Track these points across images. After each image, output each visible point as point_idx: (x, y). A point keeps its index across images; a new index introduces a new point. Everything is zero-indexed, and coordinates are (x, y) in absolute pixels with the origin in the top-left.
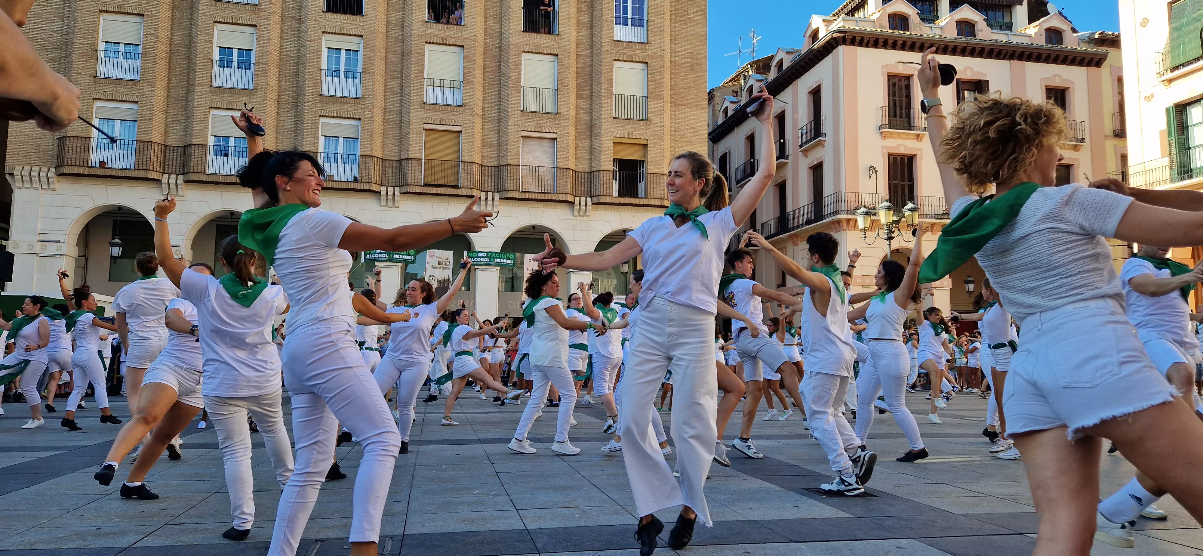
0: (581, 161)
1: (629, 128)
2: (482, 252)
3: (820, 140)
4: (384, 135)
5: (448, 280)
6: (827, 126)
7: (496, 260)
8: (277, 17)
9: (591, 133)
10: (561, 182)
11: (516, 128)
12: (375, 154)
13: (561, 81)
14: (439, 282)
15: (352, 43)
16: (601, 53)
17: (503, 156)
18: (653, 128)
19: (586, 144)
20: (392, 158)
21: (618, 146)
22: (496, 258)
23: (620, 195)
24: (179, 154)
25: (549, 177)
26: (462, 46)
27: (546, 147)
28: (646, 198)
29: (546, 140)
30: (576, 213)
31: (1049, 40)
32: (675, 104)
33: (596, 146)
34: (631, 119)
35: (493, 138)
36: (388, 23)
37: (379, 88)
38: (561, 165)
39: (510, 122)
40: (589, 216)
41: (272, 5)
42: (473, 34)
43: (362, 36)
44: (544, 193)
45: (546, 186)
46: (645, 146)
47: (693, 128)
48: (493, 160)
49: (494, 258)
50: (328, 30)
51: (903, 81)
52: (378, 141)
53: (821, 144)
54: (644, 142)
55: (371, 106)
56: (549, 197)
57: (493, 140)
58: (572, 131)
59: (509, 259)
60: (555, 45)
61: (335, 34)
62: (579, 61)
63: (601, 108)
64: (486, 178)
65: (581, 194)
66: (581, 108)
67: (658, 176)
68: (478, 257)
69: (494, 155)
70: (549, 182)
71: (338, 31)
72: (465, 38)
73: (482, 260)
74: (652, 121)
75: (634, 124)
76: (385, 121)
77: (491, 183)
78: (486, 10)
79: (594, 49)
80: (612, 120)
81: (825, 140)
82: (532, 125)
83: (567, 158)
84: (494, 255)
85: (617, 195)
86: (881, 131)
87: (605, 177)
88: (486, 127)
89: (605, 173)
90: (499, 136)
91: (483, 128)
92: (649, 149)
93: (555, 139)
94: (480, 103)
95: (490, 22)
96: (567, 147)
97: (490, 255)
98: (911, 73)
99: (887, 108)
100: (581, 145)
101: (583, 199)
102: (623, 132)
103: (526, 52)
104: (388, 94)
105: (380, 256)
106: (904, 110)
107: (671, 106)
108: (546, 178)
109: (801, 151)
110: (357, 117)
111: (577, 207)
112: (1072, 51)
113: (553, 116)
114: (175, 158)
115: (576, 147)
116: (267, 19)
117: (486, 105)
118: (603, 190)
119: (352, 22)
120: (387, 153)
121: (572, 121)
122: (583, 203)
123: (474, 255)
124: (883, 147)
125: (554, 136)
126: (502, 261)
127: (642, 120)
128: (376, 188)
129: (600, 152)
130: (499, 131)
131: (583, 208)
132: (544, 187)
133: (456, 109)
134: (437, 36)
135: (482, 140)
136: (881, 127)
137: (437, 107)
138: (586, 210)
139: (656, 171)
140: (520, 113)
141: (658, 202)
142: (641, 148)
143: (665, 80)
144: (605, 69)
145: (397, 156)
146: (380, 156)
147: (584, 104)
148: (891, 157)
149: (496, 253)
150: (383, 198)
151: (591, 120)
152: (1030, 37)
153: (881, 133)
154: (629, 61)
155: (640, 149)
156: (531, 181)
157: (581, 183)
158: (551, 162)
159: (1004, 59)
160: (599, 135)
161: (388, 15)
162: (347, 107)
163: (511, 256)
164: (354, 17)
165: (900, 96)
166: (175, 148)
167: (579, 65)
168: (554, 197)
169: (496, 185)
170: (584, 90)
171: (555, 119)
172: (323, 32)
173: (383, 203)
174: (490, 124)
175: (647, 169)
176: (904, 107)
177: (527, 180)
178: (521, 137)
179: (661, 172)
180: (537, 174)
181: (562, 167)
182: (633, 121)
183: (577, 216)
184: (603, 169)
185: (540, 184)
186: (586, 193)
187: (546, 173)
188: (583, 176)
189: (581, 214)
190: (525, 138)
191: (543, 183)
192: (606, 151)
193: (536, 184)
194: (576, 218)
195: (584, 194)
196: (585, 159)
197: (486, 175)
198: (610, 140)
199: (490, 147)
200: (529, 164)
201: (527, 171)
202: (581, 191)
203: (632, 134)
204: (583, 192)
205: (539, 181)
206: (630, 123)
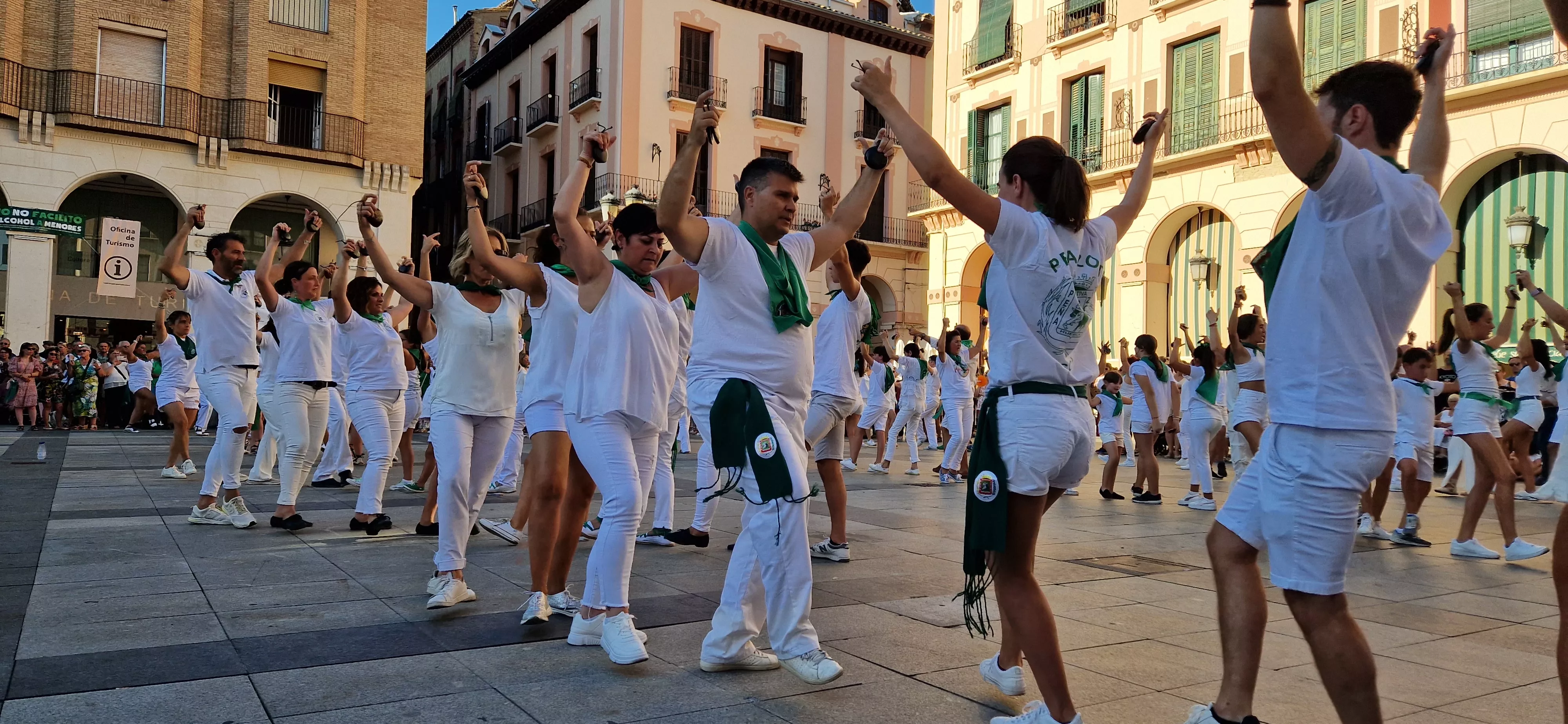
0: (212, 81)
1: (297, 41)
2: (21, 209)
3: (594, 101)
6: (603, 85)
7: (46, 224)
9: (231, 39)
10: (173, 109)
11: (90, 13)
17: (63, 56)
18: (336, 46)
19: (222, 55)
21: (277, 66)
22: (48, 220)
23: (282, 141)
25: (151, 99)
27: (147, 50)
28: (323, 150)
29: (147, 40)
30: (201, 161)
31: (873, 15)
32: (374, 16)
33: (238, 60)
34: (300, 28)
35: (46, 23)
38: (173, 83)
39: (78, 2)
40: (225, 169)
44: (141, 124)
45: (144, 113)
46: (324, 72)
47: (404, 56)
48: (45, 60)
49: (43, 220)
51: (701, 39)
53: (594, 106)
54: (322, 66)
56: (150, 131)
57: (45, 27)
58: (196, 32)
59: (73, 224)
64: (31, 89)
65: (210, 132)
67: (342, 118)
68: (11, 216)
69: (49, 51)
70: (151, 108)
73: (20, 221)
74: (335, 35)
75: (305, 36)
77: (40, 96)
80: (267, 25)
81: (600, 102)
82: (118, 11)
83: (184, 73)
84: (43, 215)
85: (276, 141)
86: (669, 99)
87: (252, 112)
88: (33, 4)
89: (252, 104)
90: (57, 23)
91: (26, 5)
92: (329, 77)
93: (163, 40)
96: (185, 55)
97: (37, 216)
98: (710, 29)
99: (678, 70)
100: (212, 56)
101: (213, 141)
102: (285, 46)
106: (700, 76)
107: (368, 18)
108: (145, 100)
109: (572, 113)
111: (202, 153)
112: (895, 33)
113: (160, 3)
115: (204, 58)
118: (249, 129)
121: (196, 16)
122: (214, 146)
123: (5, 212)
124: (671, 121)
125: (162, 35)
126: (59, 226)
127: (319, 32)
129: (245, 72)
130: (58, 14)
131: (213, 154)
132: (141, 114)
135: (24, 25)
136: (669, 94)
138: (218, 157)
139: (340, 111)
141: (341, 159)
142: (318, 73)
148: (682, 136)
149: (47, 212)
151: (232, 19)
152: (853, 6)
153: (670, 102)
155: (314, 76)
156: (115, 101)
157: (211, 115)
158: (157, 75)
159: (821, 29)
160: (243, 44)
163: (78, 220)
165: (697, 57)
168: (159, 132)
169: (50, 102)
171: (164, 8)
175: (325, 107)
176: (700, 71)
177: (109, 99)
178: (99, 28)
179: (347, 114)
180: (127, 92)
181: (175, 85)
182: (303, 32)
183: (203, 166)
184: (252, 99)
185: (133, 109)
186: (219, 131)
187: (145, 93)
188: (215, 105)
189: (210, 163)
190: (107, 32)
191: (139, 107)
192: (255, 71)
193: (127, 108)
194: (201, 169)
195: (216, 132)
196: (220, 79)
197: (31, 84)
198: (264, 55)
199: (40, 37)
200: (113, 74)
201: (110, 86)
202: (211, 127)
203: (301, 51)
204: (213, 130)
205: (133, 104)
206: (298, 34)
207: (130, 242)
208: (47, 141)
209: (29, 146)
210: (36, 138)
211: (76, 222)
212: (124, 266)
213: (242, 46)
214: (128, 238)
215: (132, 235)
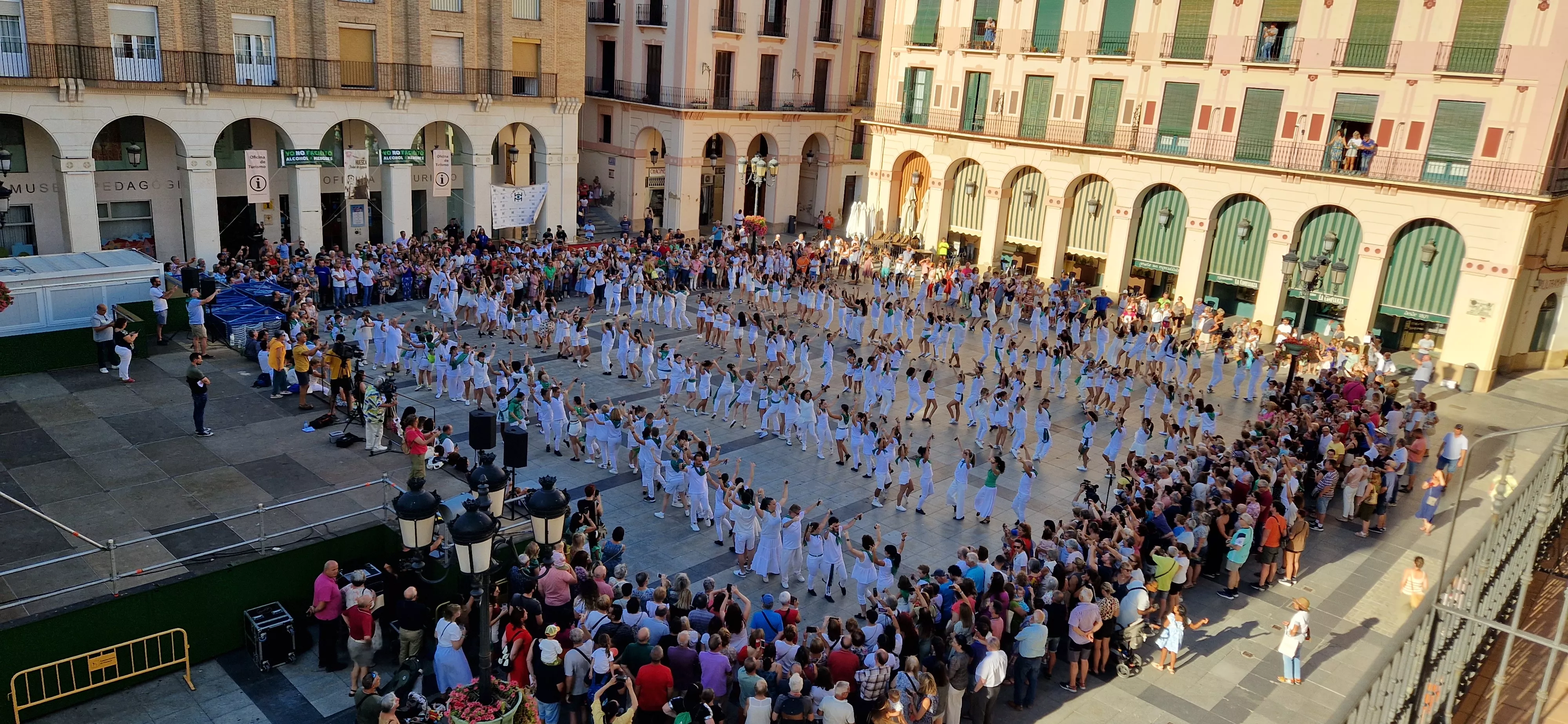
0: (483, 58)
1: (525, 28)
2: (395, 150)
4: (296, 31)
5: (366, 178)
7: (408, 157)
9: (491, 30)
11: (426, 27)
12: (289, 55)
14: (358, 181)
17: (413, 55)
18: (545, 28)
19: (485, 40)
20: (306, 57)
21: (516, 46)
22: (409, 155)
24: (72, 53)
25: (457, 78)
27: (453, 46)
28: (538, 96)
29: (454, 40)
30: (479, 110)
33: (495, 42)
35: (402, 35)
38: (466, 65)
39: (421, 21)
40: (489, 112)
44: (453, 93)
45: (453, 85)
46: (539, 46)
47: (574, 25)
48: (403, 59)
49: (405, 155)
52: (293, 39)
53: (661, 30)
54: (538, 42)
58: (475, 29)
59: (420, 156)
63: (501, 6)
65: (482, 91)
66: (481, 3)
67: (549, 75)
68: (391, 155)
69: (405, 52)
73: (396, 158)
74: (544, 20)
75: (529, 24)
77: (401, 81)
80: (511, 20)
81: (665, 28)
82: (440, 24)
83: (470, 57)
84: (406, 152)
86: (713, 32)
87: (506, 77)
89: (506, 73)
90: (407, 33)
91: (393, 24)
92: (542, 49)
93: (461, 38)
96: (471, 45)
97: (403, 153)
99: (719, 11)
100: (483, 42)
101: (484, 97)
102: (520, 32)
105: (301, 159)
107: (558, 4)
108: (454, 78)
109: (636, 26)
110: (271, 14)
111: (479, 105)
113: (459, 15)
114: (68, 58)
115: (479, 47)
118: (505, 89)
120: (301, 53)
121: (474, 18)
122: (485, 100)
123: (388, 153)
124: (713, 45)
125: (462, 35)
126: (414, 158)
127: (536, 20)
130: (407, 27)
131: (485, 105)
132: (451, 86)
136: (713, 28)
137: (351, 4)
140: (430, 12)
141: (549, 100)
145: (311, 54)
146: (295, 56)
148: (718, 55)
149: (407, 150)
150: (300, 99)
153: (713, 34)
155: (534, 49)
157: (482, 79)
158: (460, 62)
163: (422, 152)
166: (67, 47)
169: (407, 84)
171: (460, 17)
173: (299, 104)
174: (398, 20)
175: (540, 69)
176: (729, 7)
177: (437, 79)
178: (433, 36)
179: (550, 72)
180: (447, 75)
181: (470, 67)
182: (528, 21)
185: (448, 83)
187: (454, 74)
188: (484, 74)
190: (437, 38)
191: (450, 81)
192: (506, 51)
193: (445, 83)
194: (478, 114)
195: (485, 91)
196: (485, 56)
197: (397, 73)
198: (510, 40)
199: (399, 43)
200: (439, 65)
201: (438, 72)
202: (483, 88)
203: (528, 34)
206: (525, 23)
208: (406, 108)
209: (399, 111)
210: (401, 107)
212: (445, 177)
213: (498, 34)
214: (445, 161)
215: (448, 159)
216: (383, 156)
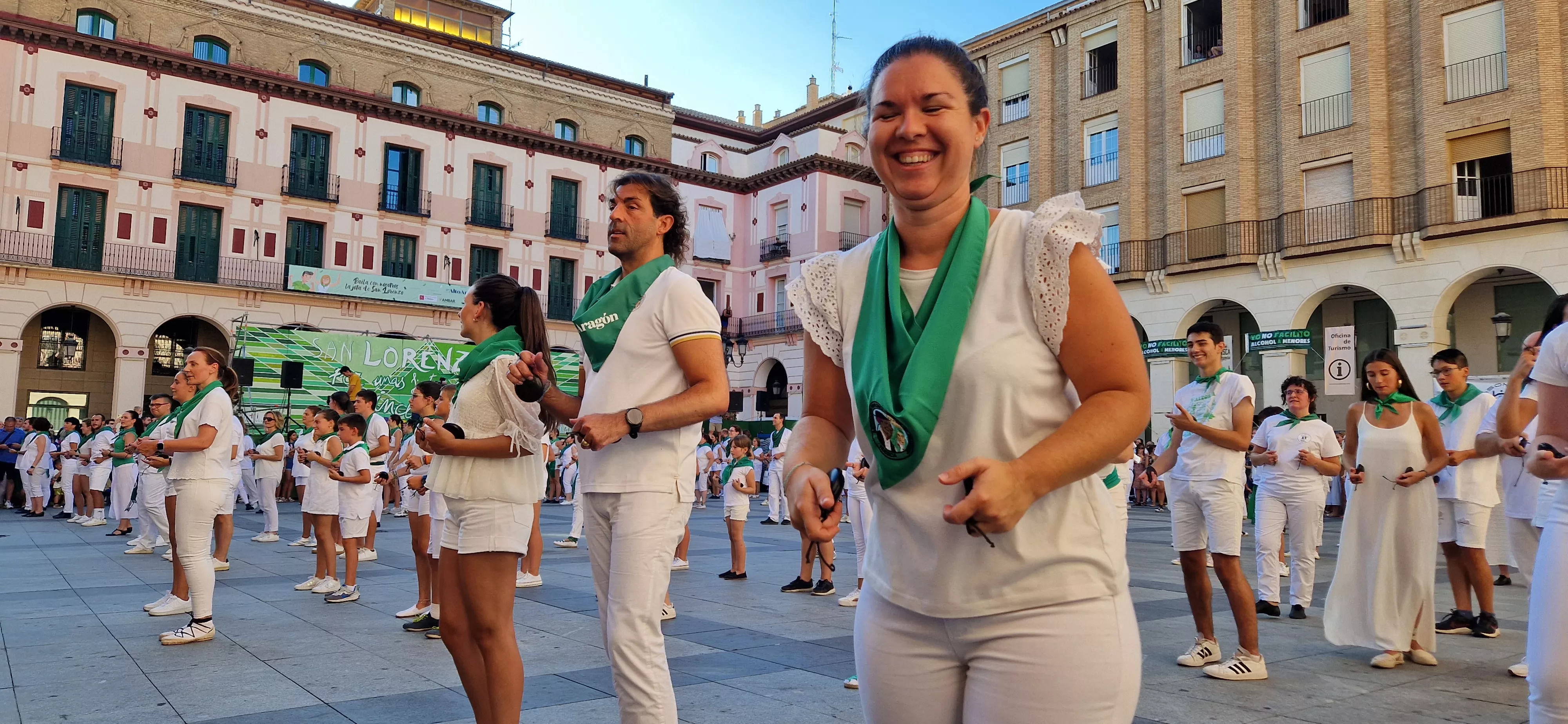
0: (1403, 180)
1: (1472, 111)
2: (1267, 333)
4: (1147, 213)
7: (1284, 341)
8: (1047, 121)
9: (1414, 135)
10: (1362, 219)
11: (1293, 163)
12: (1133, 237)
13: (1357, 80)
15: (1110, 122)
16: (1417, 15)
17: (1280, 204)
18: (1518, 98)
19: (1408, 154)
20: (1158, 237)
21: (1458, 144)
22: (1285, 338)
23: (1487, 216)
25: (1347, 217)
26: (1222, 81)
27: (1340, 176)
28: (1514, 213)
29: (1340, 166)
30: (1400, 258)
33: (1420, 153)
34: (1476, 96)
36: (1147, 83)
37: (1137, 162)
38: (1361, 196)
39: (1286, 156)
40: (1422, 259)
41: (1040, 112)
42: (1233, 61)
43: (1116, 111)
44: (1336, 241)
45: (1343, 230)
46: (1508, 129)
48: (1273, 211)
49: (1281, 338)
50: (1086, 118)
52: (1139, 222)
54: (1504, 125)
55: (1127, 186)
56: (1344, 245)
57: (1271, 184)
58: (1382, 142)
59: (1304, 338)
60: (1345, 30)
61: (1094, 118)
62: (1392, 35)
63: (1421, 95)
64: (1266, 237)
65: (1404, 228)
66: (1398, 103)
67: (1531, 173)
68: (1261, 340)
69: (1272, 203)
70: (1347, 224)
71: (1094, 115)
72: (1224, 70)
73: (1267, 343)
74: (1516, 87)
75: (1482, 102)
76: (1147, 197)
77: (1271, 241)
78: (1254, 23)
79: (1412, 10)
80: (1440, 108)
82: (1313, 152)
83: (1369, 184)
84: (1282, 335)
85: (1478, 217)
88: (1262, 171)
89: (1432, 191)
90: (1277, 178)
91: (1257, 175)
92: (1512, 134)
93: (1351, 161)
94: (1250, 144)
95: (1263, 34)
96: (1370, 168)
97: (1279, 335)
100: (1402, 157)
101: (1406, 236)
102: (1463, 120)
103: (1304, 56)
104: (1151, 164)
105: (1152, 351)
108: (1343, 219)
110: (1115, 202)
111: (1397, 250)
113: (1344, 131)
115: (1389, 163)
116: (1036, 127)
117: (1261, 142)
119: (1106, 100)
120: (1151, 232)
121: (1379, 128)
122: (1407, 242)
123: (1257, 337)
125: (1348, 158)
126: (1293, 341)
127: (1498, 92)
128: (1139, 275)
129: (1424, 162)
130: (1276, 172)
131: (1408, 249)
132: (1339, 231)
133: (1217, 160)
134: (1192, 80)
135: (1255, 189)
137: (1195, 165)
138: (1413, 250)
139: (1528, 166)
140: (1297, 141)
142: (1500, 136)
143: (1537, 13)
144: (1424, 35)
145: (1162, 233)
146: (1143, 238)
147: (1400, 96)
149: (1284, 331)
150: (1149, 284)
151: (1413, 116)
154: (1470, 7)
155: (1497, 138)
156: (1320, 227)
157: (1404, 212)
158: (1347, 195)
160: (1424, 135)
161: (1146, 75)
162: (1106, 193)
163: (1307, 333)
164: (1108, 93)
167: (1392, 42)
168: (1352, 244)
169: (1276, 242)
170: (1402, 76)
171: (1348, 134)
172: (1083, 121)
173: (1151, 291)
174: (1267, 166)
175: (1515, 167)
177: (1316, 227)
178: (1303, 171)
179: (1537, 167)
180: (1329, 217)
181: (1362, 198)
182: (1480, 99)
183: (1402, 262)
184: (1433, 185)
185: (1334, 230)
186: (1412, 225)
187: (1343, 212)
188: (1407, 202)
189: (1407, 258)
190: (1309, 172)
191: (1338, 226)
192: (1433, 158)
193: (1329, 230)
194: (1401, 265)
195: (1409, 228)
196: (1409, 176)
197: (1265, 233)
198: (1440, 139)
199: (1268, 194)
200: (1317, 206)
201: (1315, 216)
202: (1404, 224)
203: (1479, 119)
204: (1407, 226)
205: (1334, 226)
206: (1475, 103)
207: (1347, 345)
208: (1280, 275)
209: (1270, 281)
210: (1272, 274)
211: (1305, 335)
212: (1344, 366)
213: (1422, 137)
214: (1346, 342)
215: (1348, 339)
216: (1250, 341)
